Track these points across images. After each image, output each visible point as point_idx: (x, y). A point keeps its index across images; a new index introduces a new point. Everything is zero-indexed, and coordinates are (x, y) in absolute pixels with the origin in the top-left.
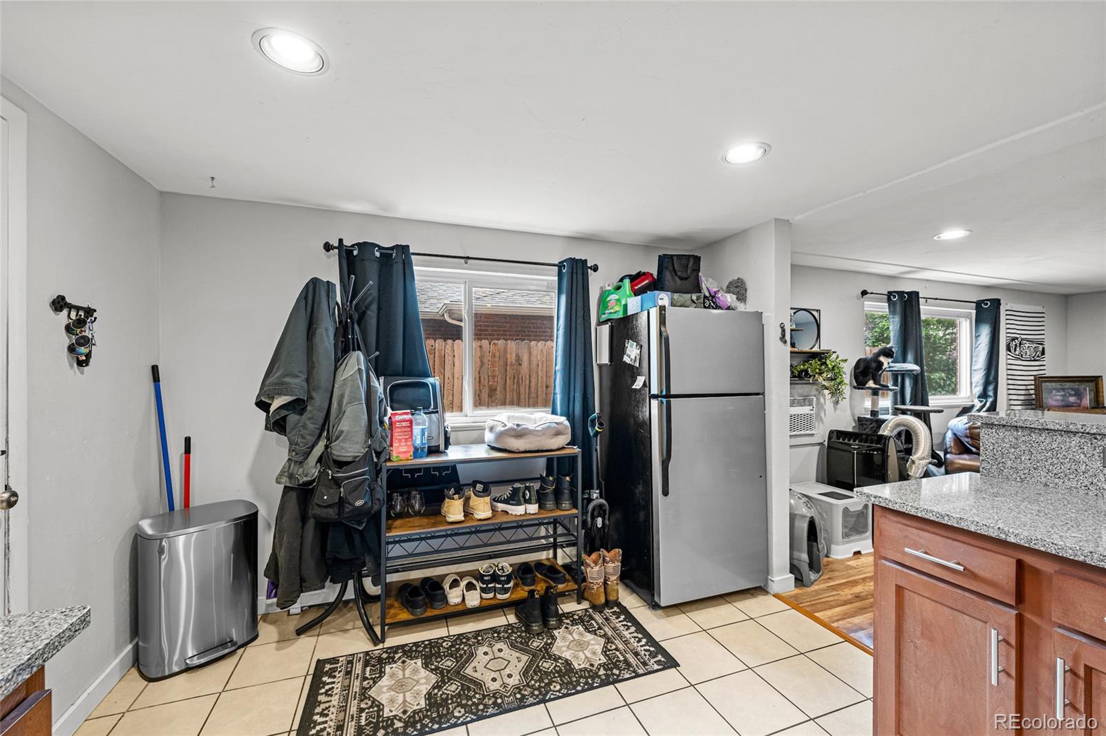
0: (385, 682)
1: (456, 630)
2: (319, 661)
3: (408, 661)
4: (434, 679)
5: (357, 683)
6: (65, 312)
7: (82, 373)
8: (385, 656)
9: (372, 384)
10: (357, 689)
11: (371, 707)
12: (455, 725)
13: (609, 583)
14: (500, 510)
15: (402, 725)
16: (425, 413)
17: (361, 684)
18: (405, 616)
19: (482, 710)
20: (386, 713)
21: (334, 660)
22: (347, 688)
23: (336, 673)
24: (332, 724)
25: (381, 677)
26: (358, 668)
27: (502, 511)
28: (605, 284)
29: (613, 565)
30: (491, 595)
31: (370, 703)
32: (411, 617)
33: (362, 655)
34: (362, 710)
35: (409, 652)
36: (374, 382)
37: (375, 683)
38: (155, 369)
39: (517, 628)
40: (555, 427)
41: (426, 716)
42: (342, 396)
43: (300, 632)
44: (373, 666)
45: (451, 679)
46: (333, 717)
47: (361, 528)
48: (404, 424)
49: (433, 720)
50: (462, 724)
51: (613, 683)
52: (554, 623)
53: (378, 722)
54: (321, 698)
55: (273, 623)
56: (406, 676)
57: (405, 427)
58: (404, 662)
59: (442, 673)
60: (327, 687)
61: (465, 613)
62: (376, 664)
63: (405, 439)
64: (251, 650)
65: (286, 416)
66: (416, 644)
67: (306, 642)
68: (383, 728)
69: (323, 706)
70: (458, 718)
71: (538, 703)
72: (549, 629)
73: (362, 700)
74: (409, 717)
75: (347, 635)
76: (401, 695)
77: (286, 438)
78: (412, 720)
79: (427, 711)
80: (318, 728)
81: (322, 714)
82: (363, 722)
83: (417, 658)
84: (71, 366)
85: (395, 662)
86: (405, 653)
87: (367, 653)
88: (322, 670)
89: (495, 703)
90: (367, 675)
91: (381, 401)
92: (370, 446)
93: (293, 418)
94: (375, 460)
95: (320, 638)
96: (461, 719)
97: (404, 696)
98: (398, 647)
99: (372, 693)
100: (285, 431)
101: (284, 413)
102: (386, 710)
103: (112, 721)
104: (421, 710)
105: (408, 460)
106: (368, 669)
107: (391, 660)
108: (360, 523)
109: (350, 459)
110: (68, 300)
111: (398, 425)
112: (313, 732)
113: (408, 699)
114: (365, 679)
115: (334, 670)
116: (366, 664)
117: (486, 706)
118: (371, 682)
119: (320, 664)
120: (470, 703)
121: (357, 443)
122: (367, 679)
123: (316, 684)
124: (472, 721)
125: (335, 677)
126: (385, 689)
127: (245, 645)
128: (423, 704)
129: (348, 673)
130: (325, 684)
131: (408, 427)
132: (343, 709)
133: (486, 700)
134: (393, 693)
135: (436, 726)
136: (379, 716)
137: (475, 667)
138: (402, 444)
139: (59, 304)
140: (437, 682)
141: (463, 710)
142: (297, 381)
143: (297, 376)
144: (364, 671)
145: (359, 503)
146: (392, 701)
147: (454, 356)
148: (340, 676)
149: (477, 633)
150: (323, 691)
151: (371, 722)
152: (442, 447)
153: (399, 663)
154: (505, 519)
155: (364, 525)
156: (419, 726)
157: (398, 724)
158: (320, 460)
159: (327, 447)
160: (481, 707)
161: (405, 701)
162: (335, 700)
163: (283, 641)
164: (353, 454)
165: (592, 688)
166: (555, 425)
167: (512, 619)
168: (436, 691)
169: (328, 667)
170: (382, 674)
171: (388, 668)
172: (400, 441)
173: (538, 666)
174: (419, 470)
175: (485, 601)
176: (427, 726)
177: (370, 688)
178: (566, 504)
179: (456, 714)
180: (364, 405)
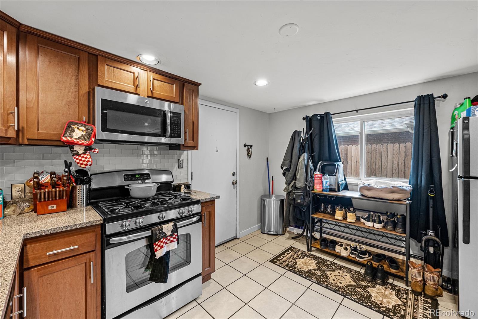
0: (302, 260)
1: (336, 261)
2: (292, 246)
3: (313, 260)
4: (316, 267)
5: (296, 256)
6: (246, 147)
7: (250, 159)
8: (308, 255)
9: (309, 164)
10: (294, 257)
11: (294, 263)
12: (310, 280)
13: (427, 284)
14: (362, 222)
15: (297, 270)
16: (329, 176)
17: (296, 257)
18: (318, 247)
19: (321, 283)
20: (296, 266)
21: (295, 249)
22: (292, 255)
23: (293, 251)
24: (283, 260)
25: (302, 258)
26: (299, 253)
27: (363, 223)
28: (456, 104)
29: (430, 275)
30: (354, 256)
31: (295, 261)
32: (320, 248)
33: (302, 251)
34: (291, 262)
35: (315, 258)
36: (310, 163)
37: (300, 259)
38: (267, 158)
39: (361, 274)
40: (391, 188)
41: (305, 273)
42: (299, 167)
43: (293, 238)
44: (303, 255)
45: (320, 271)
46: (285, 259)
47: (304, 211)
48: (318, 178)
49: (305, 275)
50: (312, 281)
51: (384, 315)
52: (380, 282)
53: (293, 266)
54: (286, 254)
55: (289, 234)
56: (309, 262)
57: (319, 179)
58: (311, 259)
59: (319, 268)
60: (289, 253)
61: (338, 256)
62: (304, 255)
63: (319, 184)
64: (281, 237)
65: (285, 172)
66: (319, 258)
67: (293, 241)
68: (293, 268)
69: (285, 255)
70: (312, 279)
71: (342, 295)
72: (376, 283)
73: (293, 260)
74: (301, 270)
75: (303, 245)
76: (303, 265)
77: (285, 178)
78: (300, 271)
79: (306, 272)
80: (280, 258)
81: (283, 257)
82: (289, 264)
83: (316, 260)
84: (248, 158)
85: (309, 258)
86: (314, 257)
87: (304, 252)
88: (291, 248)
89: (327, 285)
90: (299, 256)
91: (311, 170)
92: (306, 184)
93: (287, 173)
94: (308, 189)
95: (297, 242)
96: (313, 280)
97: (304, 266)
98: (313, 255)
99: (297, 260)
100: (285, 176)
101: (285, 171)
102: (297, 265)
103: (252, 236)
104: (305, 271)
105: (320, 191)
106: (301, 255)
107: (309, 257)
108: (304, 209)
109: (300, 187)
110: (247, 144)
111: (316, 178)
112: (279, 258)
113: (304, 267)
114: (298, 256)
115: (293, 250)
116: (302, 254)
117: (323, 283)
118: (299, 258)
119: (292, 247)
120: (320, 279)
121: (302, 182)
122: (299, 257)
123: (287, 251)
124: (316, 283)
125: (292, 252)
126: (300, 261)
127: (280, 235)
128: (307, 270)
129: (296, 253)
130: (289, 252)
131: (320, 179)
132: (288, 259)
133: (325, 282)
134: (302, 263)
135: (305, 277)
136: (294, 265)
137: (331, 274)
138: (318, 185)
139: (245, 145)
140: (316, 269)
141: (315, 279)
142: (287, 162)
143: (287, 161)
144: (299, 255)
145: (299, 201)
146: (300, 265)
147: (388, 152)
148: (293, 252)
149: (343, 267)
150: (287, 253)
151: (291, 265)
152: (337, 190)
153: (310, 259)
154: (362, 226)
155: (305, 210)
156: (301, 274)
157: (296, 270)
158: (292, 186)
159: (295, 183)
160: (322, 282)
161: (303, 267)
162: (288, 256)
163: (288, 238)
164: (300, 186)
165: (371, 308)
166: (391, 187)
167: (363, 271)
168: (313, 270)
169: (292, 249)
170: (303, 258)
171: (306, 258)
172: (317, 184)
173: (355, 288)
174: (323, 196)
175: (350, 257)
176: (303, 275)
177: (298, 259)
178: (399, 230)
179: (313, 278)
180: (305, 171)
